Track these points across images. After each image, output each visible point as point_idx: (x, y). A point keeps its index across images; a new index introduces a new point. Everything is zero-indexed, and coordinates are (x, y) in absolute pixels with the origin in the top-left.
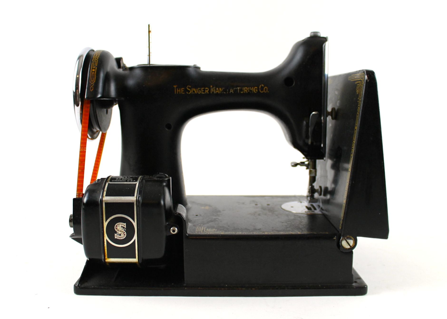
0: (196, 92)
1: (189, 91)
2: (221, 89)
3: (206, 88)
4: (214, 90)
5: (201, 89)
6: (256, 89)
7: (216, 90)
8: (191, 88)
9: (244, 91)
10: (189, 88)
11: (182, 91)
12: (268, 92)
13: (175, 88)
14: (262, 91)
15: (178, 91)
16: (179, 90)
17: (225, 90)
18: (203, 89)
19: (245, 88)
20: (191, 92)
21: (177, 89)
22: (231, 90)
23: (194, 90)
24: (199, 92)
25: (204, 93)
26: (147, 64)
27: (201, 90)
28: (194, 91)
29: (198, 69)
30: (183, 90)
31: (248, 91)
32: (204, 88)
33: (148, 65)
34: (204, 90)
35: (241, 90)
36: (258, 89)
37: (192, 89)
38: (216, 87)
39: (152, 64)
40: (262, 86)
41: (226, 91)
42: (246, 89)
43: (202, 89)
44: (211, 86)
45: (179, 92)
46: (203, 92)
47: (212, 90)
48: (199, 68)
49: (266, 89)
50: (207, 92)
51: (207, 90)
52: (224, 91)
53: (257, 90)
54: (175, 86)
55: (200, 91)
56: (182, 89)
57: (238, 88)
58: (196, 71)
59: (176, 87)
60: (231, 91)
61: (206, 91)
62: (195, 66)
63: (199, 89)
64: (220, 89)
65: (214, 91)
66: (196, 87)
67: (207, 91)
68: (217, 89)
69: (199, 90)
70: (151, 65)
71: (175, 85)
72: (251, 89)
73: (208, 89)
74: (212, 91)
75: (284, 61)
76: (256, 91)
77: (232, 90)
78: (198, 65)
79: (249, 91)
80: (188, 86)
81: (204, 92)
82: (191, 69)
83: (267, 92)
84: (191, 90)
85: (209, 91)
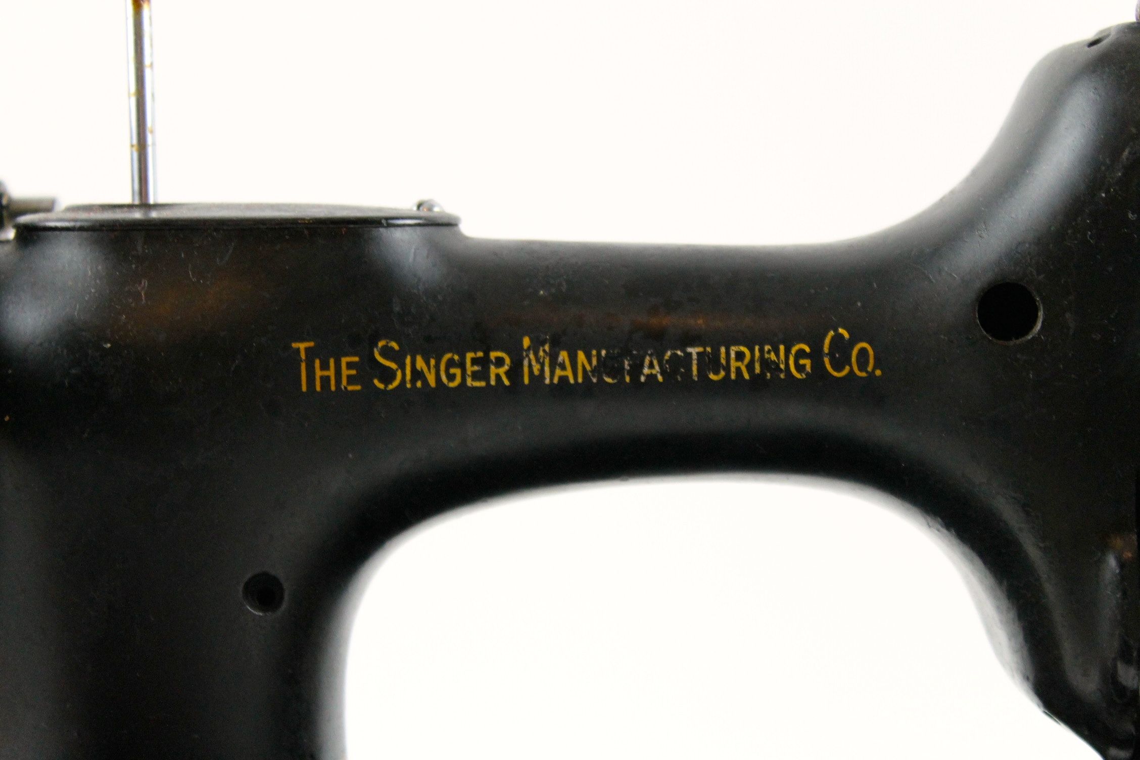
0: (432, 382)
1: (387, 375)
2: (589, 357)
3: (493, 355)
4: (542, 365)
5: (463, 358)
6: (801, 354)
7: (554, 364)
8: (398, 358)
9: (727, 369)
10: (387, 352)
11: (345, 372)
12: (878, 373)
13: (303, 355)
14: (838, 367)
15: (319, 373)
16: (325, 366)
17: (608, 366)
18: (474, 361)
19: (733, 350)
20: (399, 374)
21: (317, 363)
22: (647, 360)
23: (420, 363)
24: (451, 378)
25: (482, 384)
26: (130, 207)
27: (462, 365)
28: (417, 375)
29: (445, 231)
30: (350, 365)
31: (750, 367)
32: (480, 354)
33: (137, 215)
34: (484, 362)
35: (710, 362)
36: (816, 355)
37: (408, 360)
38: (557, 344)
39: (161, 200)
40: (838, 338)
41: (617, 372)
42: (740, 356)
43: (469, 356)
44: (526, 342)
45: (325, 380)
46: (475, 376)
47: (532, 364)
48: (448, 224)
49: (863, 352)
50: (498, 376)
51: (500, 362)
52: (603, 367)
53: (806, 362)
54: (302, 346)
55: (457, 371)
56: (344, 360)
57: (694, 351)
58: (434, 246)
59: (307, 350)
60: (646, 371)
61: (493, 370)
62: (424, 213)
63: (448, 356)
64: (581, 356)
65: (542, 371)
66: (432, 349)
67: (502, 371)
68: (563, 356)
69: (451, 364)
70: (154, 215)
71: (302, 340)
72: (773, 356)
73: (508, 361)
74: (530, 366)
75: (974, 173)
76: (801, 368)
77: (651, 366)
78: (445, 206)
79: (758, 370)
80: (381, 344)
81: (483, 375)
82: (398, 235)
83: (871, 375)
84: (402, 367)
85: (515, 372)
